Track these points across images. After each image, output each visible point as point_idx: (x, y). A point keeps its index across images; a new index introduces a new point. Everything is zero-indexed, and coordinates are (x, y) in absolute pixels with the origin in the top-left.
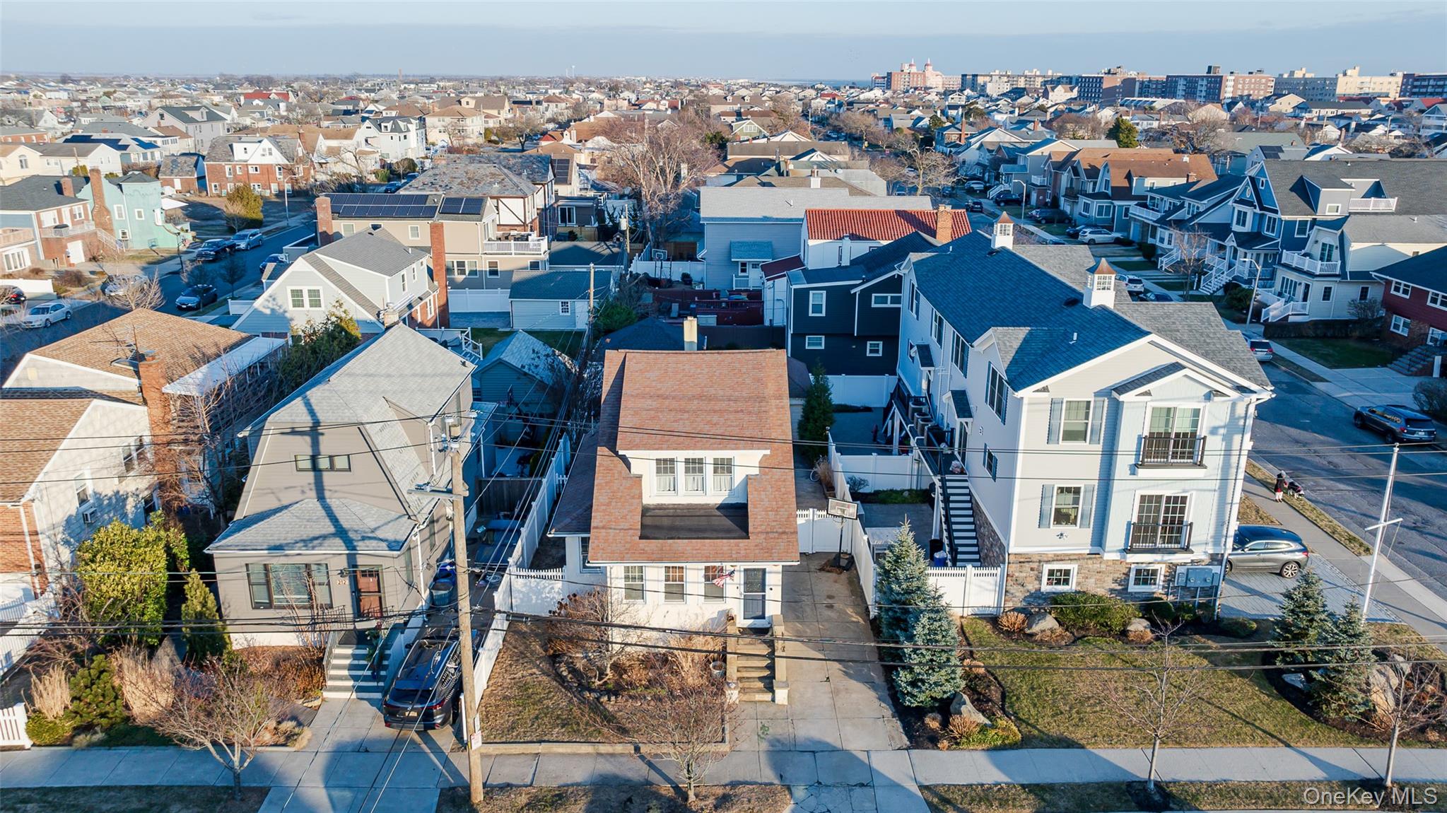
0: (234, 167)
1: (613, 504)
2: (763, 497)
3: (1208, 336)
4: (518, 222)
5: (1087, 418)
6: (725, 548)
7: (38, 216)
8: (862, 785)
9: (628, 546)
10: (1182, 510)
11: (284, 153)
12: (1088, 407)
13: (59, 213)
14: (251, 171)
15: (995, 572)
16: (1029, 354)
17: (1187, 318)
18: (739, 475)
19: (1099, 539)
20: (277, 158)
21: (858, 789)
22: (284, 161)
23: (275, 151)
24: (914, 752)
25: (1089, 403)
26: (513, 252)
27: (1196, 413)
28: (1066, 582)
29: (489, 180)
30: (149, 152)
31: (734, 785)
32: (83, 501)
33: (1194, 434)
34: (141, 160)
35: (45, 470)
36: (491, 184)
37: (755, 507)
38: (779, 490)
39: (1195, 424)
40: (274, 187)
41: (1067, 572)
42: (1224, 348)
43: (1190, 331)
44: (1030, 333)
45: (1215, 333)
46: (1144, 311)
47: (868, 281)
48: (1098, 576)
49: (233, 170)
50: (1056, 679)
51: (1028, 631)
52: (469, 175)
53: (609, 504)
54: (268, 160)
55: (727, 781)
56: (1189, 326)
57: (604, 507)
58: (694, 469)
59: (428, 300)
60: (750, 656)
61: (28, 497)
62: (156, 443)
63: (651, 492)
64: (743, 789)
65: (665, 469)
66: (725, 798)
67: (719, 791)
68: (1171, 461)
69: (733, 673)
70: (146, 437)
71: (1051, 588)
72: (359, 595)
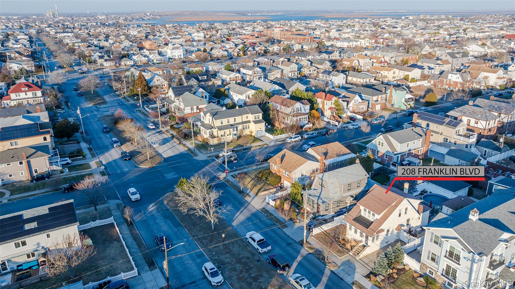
0: (447, 81)
2: (375, 224)
4: (483, 128)
5: (439, 240)
6: (363, 228)
7: (372, 98)
8: (349, 274)
9: (350, 220)
10: (456, 273)
11: (462, 79)
13: (378, 97)
14: (452, 83)
15: (418, 263)
18: (375, 218)
20: (460, 80)
21: (347, 274)
22: (462, 81)
23: (460, 78)
24: (364, 277)
25: (439, 237)
26: (462, 140)
27: (460, 252)
29: (479, 113)
30: (430, 71)
32: (302, 176)
33: (459, 256)
34: (427, 73)
35: (296, 170)
36: (479, 114)
37: (372, 225)
38: (380, 224)
39: (459, 254)
40: (457, 88)
41: (433, 273)
44: (447, 217)
48: (439, 278)
49: (446, 82)
51: (417, 279)
52: (474, 111)
54: (457, 80)
55: (333, 261)
56: (488, 234)
58: (369, 212)
59: (420, 149)
60: (358, 249)
61: (292, 173)
62: (320, 169)
63: (363, 213)
64: (334, 263)
65: (365, 210)
66: (330, 263)
67: (331, 261)
68: (453, 259)
69: (354, 250)
70: (319, 168)
71: (429, 274)
72: (318, 208)
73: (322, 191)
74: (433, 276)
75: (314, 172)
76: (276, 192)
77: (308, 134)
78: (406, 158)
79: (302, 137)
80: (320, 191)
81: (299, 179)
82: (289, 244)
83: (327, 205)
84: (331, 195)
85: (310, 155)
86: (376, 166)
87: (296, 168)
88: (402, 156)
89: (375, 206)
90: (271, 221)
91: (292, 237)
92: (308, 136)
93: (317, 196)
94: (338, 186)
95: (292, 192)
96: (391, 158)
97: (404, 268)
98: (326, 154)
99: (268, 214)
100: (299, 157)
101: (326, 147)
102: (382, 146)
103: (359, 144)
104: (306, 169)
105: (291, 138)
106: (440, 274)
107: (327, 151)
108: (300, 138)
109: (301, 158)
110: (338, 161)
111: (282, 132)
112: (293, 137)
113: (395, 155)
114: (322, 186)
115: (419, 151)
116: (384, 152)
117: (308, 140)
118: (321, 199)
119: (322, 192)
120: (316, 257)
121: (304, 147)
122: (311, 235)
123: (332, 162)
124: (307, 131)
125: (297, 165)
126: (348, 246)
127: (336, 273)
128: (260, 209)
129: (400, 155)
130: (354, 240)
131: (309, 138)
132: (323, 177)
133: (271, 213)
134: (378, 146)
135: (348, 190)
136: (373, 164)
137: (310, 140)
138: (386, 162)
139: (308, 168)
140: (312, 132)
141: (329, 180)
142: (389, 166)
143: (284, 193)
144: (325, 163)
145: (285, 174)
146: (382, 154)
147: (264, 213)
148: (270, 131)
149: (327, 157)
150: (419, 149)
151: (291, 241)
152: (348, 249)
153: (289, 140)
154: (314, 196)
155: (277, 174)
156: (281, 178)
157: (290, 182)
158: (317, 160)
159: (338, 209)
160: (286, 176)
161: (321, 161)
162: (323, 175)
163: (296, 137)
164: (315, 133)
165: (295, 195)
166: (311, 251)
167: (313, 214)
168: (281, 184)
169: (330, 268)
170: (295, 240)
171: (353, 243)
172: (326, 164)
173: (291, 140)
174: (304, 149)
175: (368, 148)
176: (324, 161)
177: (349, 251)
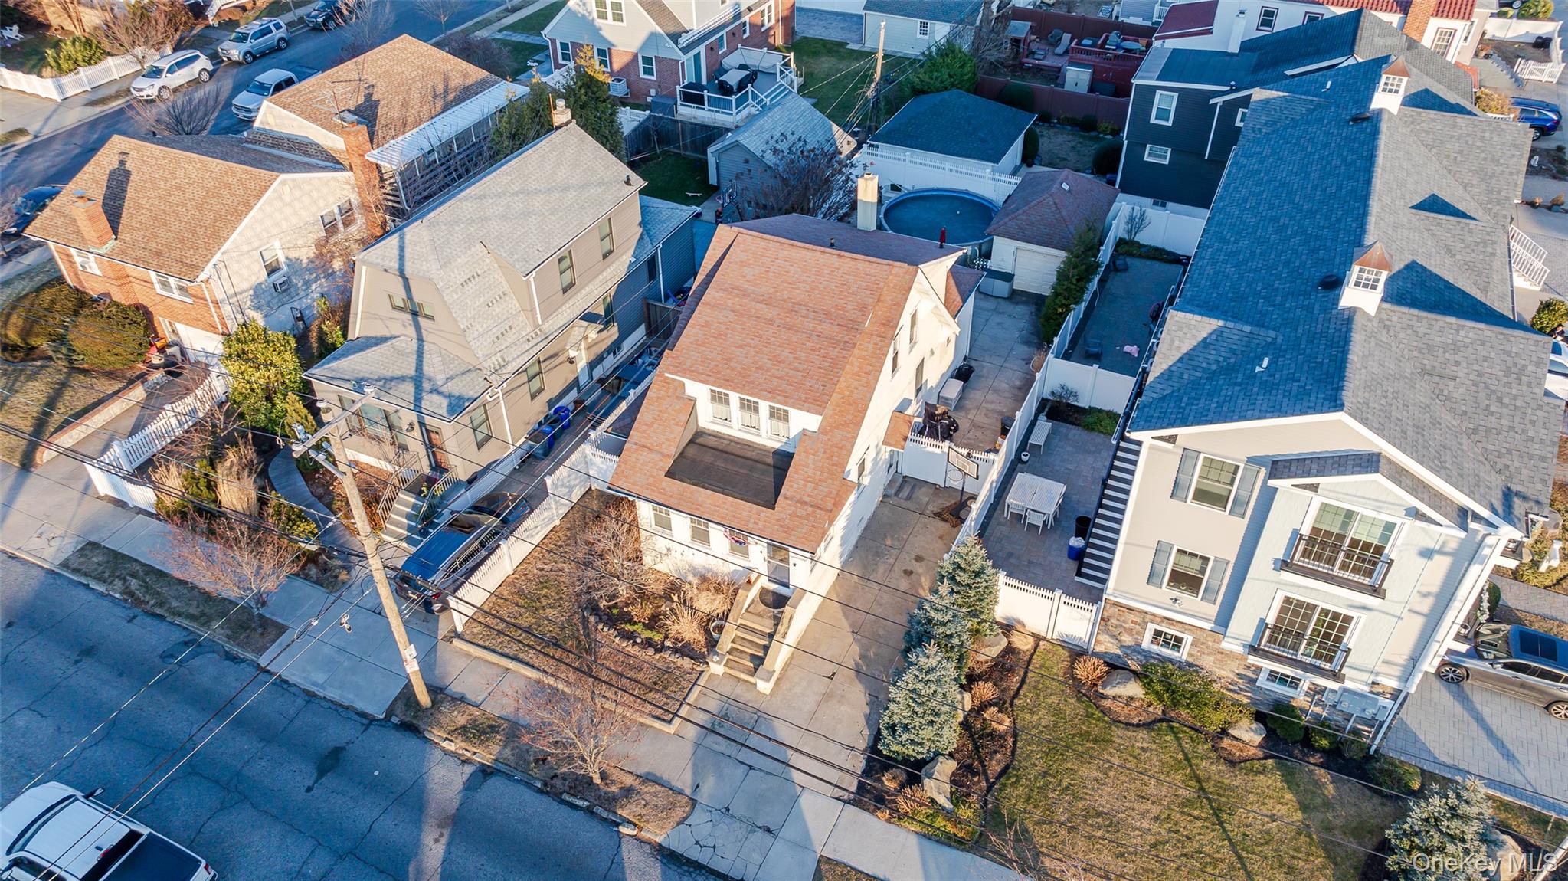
1: (655, 426)
2: (810, 462)
3: (1500, 400)
5: (1232, 484)
6: (745, 513)
8: (768, 830)
9: (651, 480)
10: (1343, 630)
12: (1235, 473)
15: (1090, 607)
16: (1195, 368)
17: (1485, 359)
18: (794, 429)
19: (1224, 620)
21: (759, 833)
24: (851, 810)
25: (1237, 467)
27: (1389, 527)
28: (1176, 647)
31: (647, 779)
32: (272, 270)
33: (1379, 550)
35: (222, 250)
37: (795, 473)
38: (830, 458)
39: (1385, 538)
41: (1179, 640)
42: (1512, 428)
43: (1475, 385)
44: (1219, 333)
45: (1515, 398)
46: (1422, 330)
47: (1238, 90)
48: (1219, 656)
50: (1084, 771)
51: (1100, 690)
53: (650, 425)
55: (641, 771)
56: (1480, 374)
57: (645, 427)
58: (750, 407)
59: (765, 7)
60: (750, 630)
61: (203, 276)
62: (365, 207)
63: (707, 417)
64: (650, 788)
65: (720, 399)
66: (628, 791)
67: (629, 781)
68: (1337, 571)
69: (725, 643)
70: (355, 200)
71: (1155, 648)
72: (430, 445)
73: (420, 339)
74: (1183, 655)
75: (331, 228)
76: (150, 408)
77: (243, 38)
78: (725, 55)
79: (214, 57)
80: (407, 343)
81: (257, 291)
82: (330, 761)
83: (479, 416)
84: (483, 351)
85: (279, 141)
86: (629, 119)
87: (216, 237)
88: (711, 49)
89: (777, 360)
90: (163, 627)
91: (333, 694)
92: (246, 46)
93: (402, 379)
94: (506, 287)
95: (243, 387)
96: (670, 68)
97: (1010, 650)
98: (367, 114)
99: (134, 583)
100: (217, 165)
101: (354, 76)
102: (618, 18)
103: (499, 36)
104: (284, 225)
105: (156, 72)
106: (1240, 650)
107: (368, 97)
108: (204, 63)
109: (230, 173)
110: (445, 138)
111: (93, 50)
112: (165, 64)
113: (685, 50)
114: (415, 314)
115: (763, 11)
116: (634, 50)
117: (254, 68)
118: (435, 391)
119: (426, 347)
120: (529, 786)
121: (238, 108)
122: (443, 630)
123: (415, 154)
124: (231, 24)
125: (220, 218)
126: (686, 629)
127: (694, 854)
128: (65, 565)
129: (702, 49)
130: (704, 579)
131: (255, 58)
132: (402, 258)
133: (150, 570)
134: (599, 22)
135: (565, 290)
136: (613, 114)
137: (264, 62)
138: (653, 92)
139: (294, 220)
140: (256, 26)
141: (443, 266)
142: (672, 109)
143: (197, 402)
144: (378, 166)
145: (165, 285)
146: (626, 59)
147: (100, 579)
148: (27, 56)
149: (379, 129)
150: (761, 8)
151: (337, 733)
152: (687, 645)
153: (148, 88)
154: (386, 383)
155: (118, 297)
156: (148, 315)
157: (213, 328)
158: (332, 162)
159: (536, 410)
160: (176, 295)
161: (356, 161)
162: (402, 249)
163: (181, 64)
164: (278, 27)
165: (269, 399)
166: (485, 755)
167: (415, 490)
168: (161, 350)
169: (645, 835)
170: (360, 705)
171: (708, 603)
172: (386, 166)
173: (159, 83)
174: (242, 115)
175: (553, 41)
176: (373, 156)
177: (699, 658)
